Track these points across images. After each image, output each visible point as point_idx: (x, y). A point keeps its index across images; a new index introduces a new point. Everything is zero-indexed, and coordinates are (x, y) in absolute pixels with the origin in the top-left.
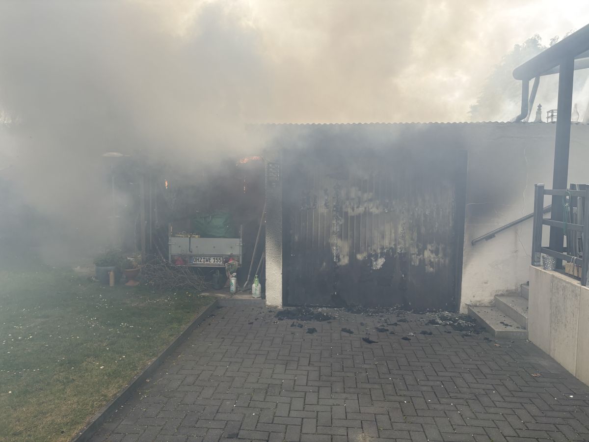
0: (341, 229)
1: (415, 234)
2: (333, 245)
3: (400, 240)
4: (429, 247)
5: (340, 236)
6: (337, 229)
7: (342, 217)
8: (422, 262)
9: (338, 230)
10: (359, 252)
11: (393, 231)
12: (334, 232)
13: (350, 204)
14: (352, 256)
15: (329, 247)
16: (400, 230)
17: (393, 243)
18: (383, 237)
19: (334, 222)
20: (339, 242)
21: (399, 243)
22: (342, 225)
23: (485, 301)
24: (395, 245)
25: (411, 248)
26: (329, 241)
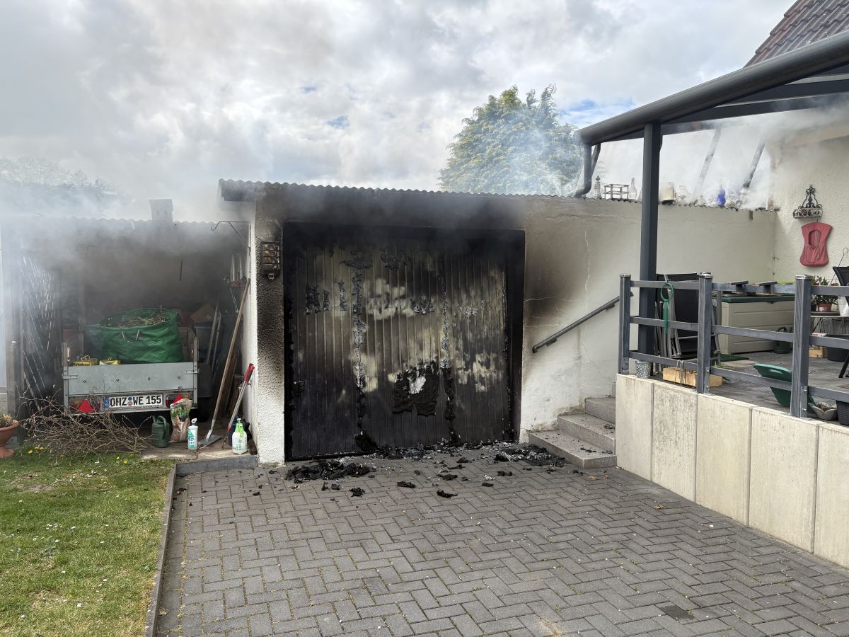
0: (365, 340)
1: (461, 342)
2: (354, 363)
3: (442, 350)
4: (478, 358)
5: (364, 350)
6: (359, 340)
7: (365, 322)
8: (471, 379)
9: (361, 341)
10: (390, 371)
11: (433, 339)
12: (355, 344)
13: (376, 303)
14: (382, 377)
15: (349, 366)
16: (442, 337)
17: (435, 355)
18: (421, 348)
19: (355, 329)
20: (364, 359)
21: (442, 355)
22: (365, 334)
23: (549, 423)
24: (437, 358)
25: (457, 361)
26: (349, 358)
